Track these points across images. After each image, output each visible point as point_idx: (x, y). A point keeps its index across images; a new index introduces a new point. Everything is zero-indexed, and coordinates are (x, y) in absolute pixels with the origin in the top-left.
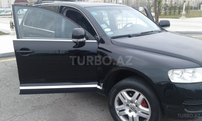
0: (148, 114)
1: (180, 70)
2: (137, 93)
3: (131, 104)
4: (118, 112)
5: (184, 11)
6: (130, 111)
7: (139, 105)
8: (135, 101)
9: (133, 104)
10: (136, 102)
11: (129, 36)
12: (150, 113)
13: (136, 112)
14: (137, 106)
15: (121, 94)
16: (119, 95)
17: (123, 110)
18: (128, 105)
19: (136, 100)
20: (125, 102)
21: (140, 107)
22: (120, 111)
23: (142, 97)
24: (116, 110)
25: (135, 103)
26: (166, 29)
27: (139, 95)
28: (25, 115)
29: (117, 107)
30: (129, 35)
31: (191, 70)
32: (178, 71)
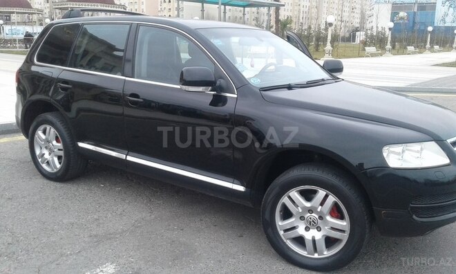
0: (344, 231)
1: (400, 145)
2: (322, 193)
3: (309, 214)
4: (281, 233)
5: (329, 43)
6: (307, 229)
7: (326, 215)
8: (317, 208)
9: (313, 214)
10: (319, 210)
11: (290, 87)
12: (348, 229)
13: (319, 229)
14: (321, 218)
15: (290, 198)
16: (285, 200)
17: (294, 228)
18: (302, 218)
19: (320, 207)
20: (298, 212)
21: (329, 218)
22: (286, 231)
23: (332, 199)
24: (279, 230)
25: (317, 213)
26: (339, 77)
27: (326, 196)
28: (84, 253)
29: (280, 223)
30: (289, 84)
31: (416, 147)
32: (398, 148)
